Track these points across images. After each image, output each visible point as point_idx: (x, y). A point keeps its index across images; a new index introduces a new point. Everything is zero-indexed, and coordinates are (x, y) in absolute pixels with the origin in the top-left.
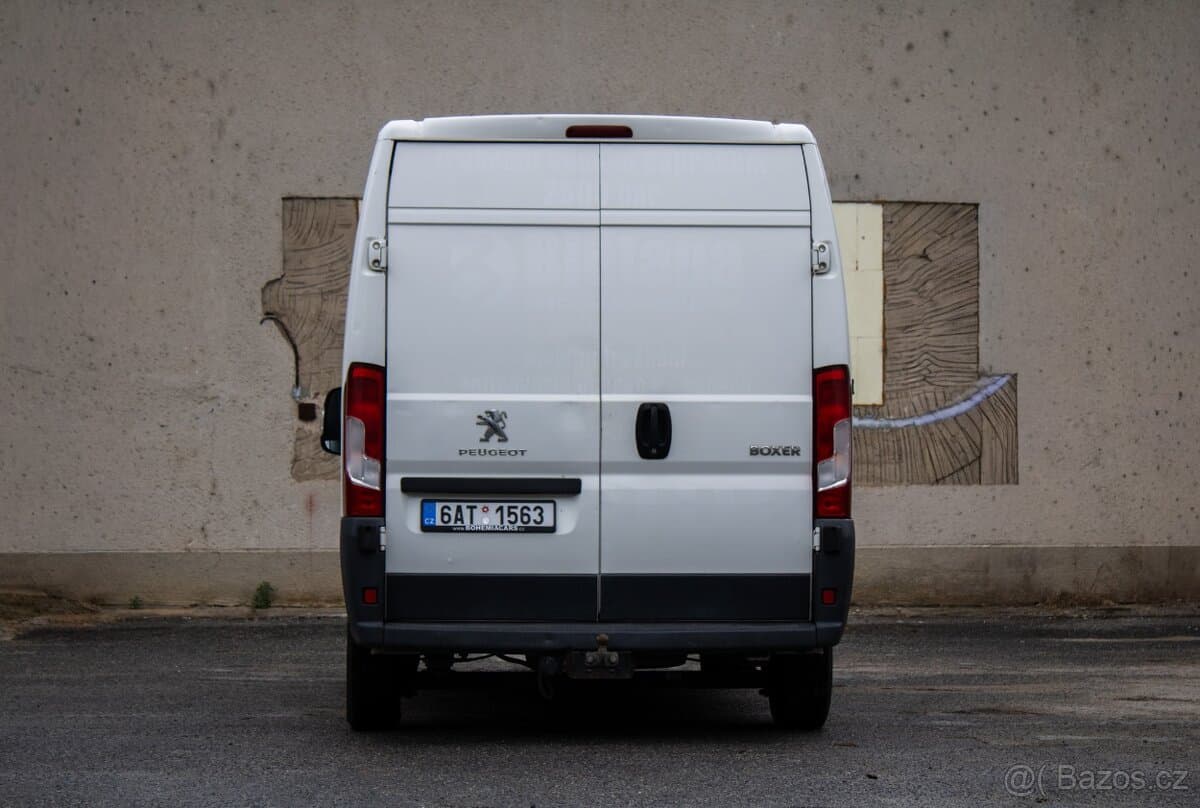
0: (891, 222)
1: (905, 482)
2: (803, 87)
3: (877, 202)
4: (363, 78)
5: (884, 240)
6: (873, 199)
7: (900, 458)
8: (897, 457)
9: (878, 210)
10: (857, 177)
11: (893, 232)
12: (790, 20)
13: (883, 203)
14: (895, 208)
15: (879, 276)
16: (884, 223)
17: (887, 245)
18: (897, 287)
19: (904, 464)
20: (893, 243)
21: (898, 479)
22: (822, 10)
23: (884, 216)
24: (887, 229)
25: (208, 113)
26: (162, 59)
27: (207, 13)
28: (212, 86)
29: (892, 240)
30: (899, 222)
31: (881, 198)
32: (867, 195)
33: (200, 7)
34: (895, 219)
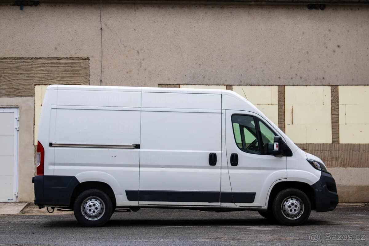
0: (333, 91)
1: (338, 167)
2: (307, 53)
3: (329, 85)
4: (181, 50)
5: (331, 96)
6: (328, 85)
7: (337, 159)
8: (336, 159)
9: (330, 88)
10: (323, 78)
11: (334, 94)
12: (303, 33)
13: (331, 86)
14: (335, 87)
15: (330, 106)
16: (331, 91)
17: (332, 98)
18: (335, 110)
19: (338, 161)
20: (334, 97)
21: (336, 166)
22: (313, 30)
23: (331, 89)
24: (332, 93)
25: (137, 60)
26: (124, 45)
27: (137, 31)
28: (138, 52)
29: (334, 96)
30: (336, 91)
31: (331, 84)
32: (326, 83)
33: (135, 30)
34: (335, 90)
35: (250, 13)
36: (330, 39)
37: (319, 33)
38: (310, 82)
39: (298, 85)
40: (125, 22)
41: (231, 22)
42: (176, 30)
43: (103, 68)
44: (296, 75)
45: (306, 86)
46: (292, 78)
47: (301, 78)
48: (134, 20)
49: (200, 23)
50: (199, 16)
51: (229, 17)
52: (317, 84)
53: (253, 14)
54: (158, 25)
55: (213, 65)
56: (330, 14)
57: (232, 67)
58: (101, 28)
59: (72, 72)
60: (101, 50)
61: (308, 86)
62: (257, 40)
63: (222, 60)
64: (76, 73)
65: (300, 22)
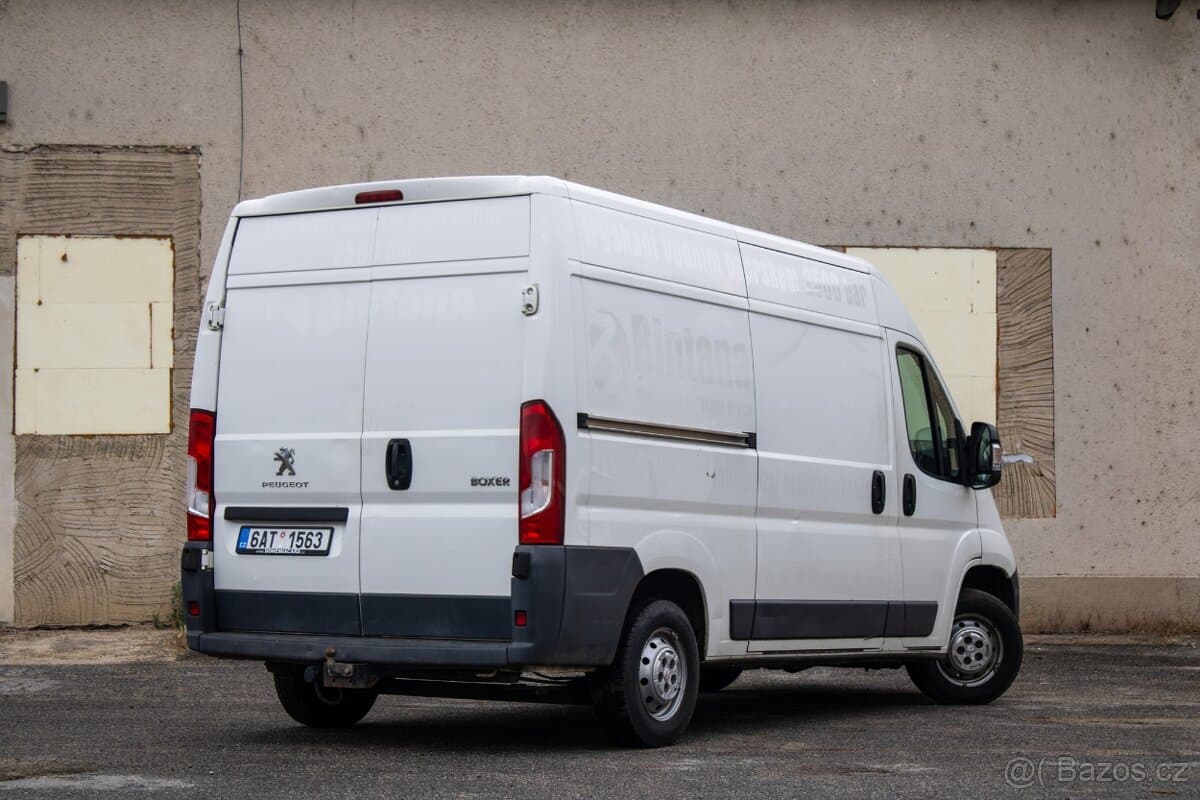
0: (1005, 267)
1: (1017, 515)
2: (921, 139)
3: (991, 248)
4: (504, 125)
5: (997, 284)
6: (989, 245)
7: (1013, 492)
8: (1009, 491)
9: (993, 255)
10: (972, 224)
11: (1006, 276)
12: (910, 75)
13: (997, 249)
14: (1009, 254)
15: (993, 318)
16: (998, 268)
17: (1001, 289)
18: (1011, 329)
19: (1016, 498)
20: (1007, 287)
21: (1010, 512)
22: (940, 66)
23: (997, 261)
24: (1001, 274)
25: (358, 157)
26: (314, 105)
27: (357, 62)
28: (362, 132)
29: (1005, 284)
30: (1013, 267)
31: (995, 245)
32: (982, 242)
33: (351, 56)
34: (1009, 265)
35: (733, 7)
36: (997, 97)
37: (960, 76)
38: (930, 238)
39: (888, 247)
40: (320, 30)
41: (670, 36)
42: (490, 60)
43: (246, 184)
44: (883, 212)
45: (917, 248)
46: (868, 224)
47: (899, 222)
48: (348, 23)
49: (569, 36)
50: (566, 13)
51: (663, 17)
52: (951, 245)
53: (745, 9)
54: (431, 41)
55: (611, 178)
56: (999, 12)
57: (672, 183)
58: (240, 51)
59: (141, 196)
60: (238, 121)
61: (922, 250)
62: (755, 95)
63: (641, 160)
64: (157, 196)
65: (899, 37)
